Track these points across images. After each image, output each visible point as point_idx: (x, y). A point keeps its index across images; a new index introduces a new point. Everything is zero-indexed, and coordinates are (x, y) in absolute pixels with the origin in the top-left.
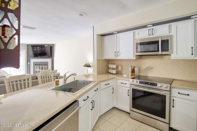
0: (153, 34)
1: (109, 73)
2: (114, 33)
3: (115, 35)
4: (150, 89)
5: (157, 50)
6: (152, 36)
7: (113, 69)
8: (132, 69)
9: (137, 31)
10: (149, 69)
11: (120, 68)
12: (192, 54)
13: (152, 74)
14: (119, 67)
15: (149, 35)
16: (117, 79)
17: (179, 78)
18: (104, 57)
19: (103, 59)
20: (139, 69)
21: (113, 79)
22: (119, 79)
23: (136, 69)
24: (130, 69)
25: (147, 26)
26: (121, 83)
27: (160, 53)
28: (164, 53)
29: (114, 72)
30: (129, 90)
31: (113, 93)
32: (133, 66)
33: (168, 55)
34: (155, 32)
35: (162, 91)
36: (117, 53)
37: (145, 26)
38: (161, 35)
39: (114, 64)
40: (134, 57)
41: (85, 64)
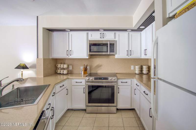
0: (103, 38)
1: (58, 74)
2: (66, 30)
3: (67, 33)
4: (103, 83)
5: (106, 51)
6: (103, 39)
7: (64, 69)
8: (85, 68)
9: (90, 33)
10: (99, 66)
11: (71, 68)
12: (127, 55)
13: (101, 71)
14: (70, 66)
15: (100, 38)
16: (71, 79)
17: (119, 72)
18: (52, 56)
19: (50, 58)
20: (90, 67)
21: (67, 80)
22: (73, 79)
23: (88, 67)
24: (82, 68)
25: (100, 30)
26: (76, 82)
27: (109, 53)
28: (111, 53)
29: (65, 72)
30: (84, 88)
31: (67, 94)
32: (86, 65)
33: (113, 55)
34: (105, 36)
35: (112, 83)
36: (69, 52)
37: (98, 30)
38: (109, 40)
39: (64, 64)
40: (87, 56)
41: (19, 65)
